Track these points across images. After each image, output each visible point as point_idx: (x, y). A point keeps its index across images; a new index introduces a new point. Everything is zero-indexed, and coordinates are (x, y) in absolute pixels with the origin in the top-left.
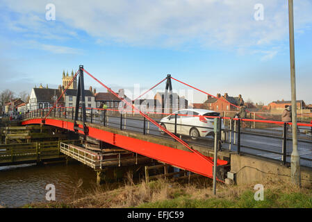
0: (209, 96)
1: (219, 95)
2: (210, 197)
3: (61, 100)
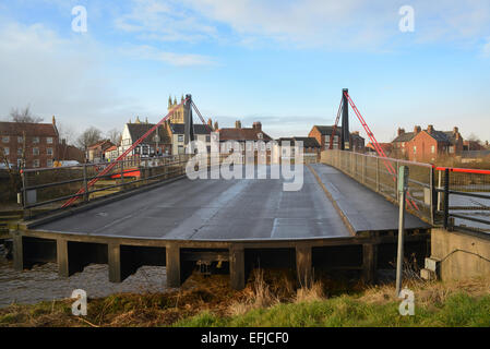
0: (401, 132)
1: (418, 129)
2: (391, 300)
3: (166, 141)
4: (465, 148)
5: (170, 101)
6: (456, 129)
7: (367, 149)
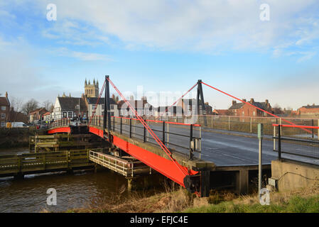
0: (234, 102)
1: (245, 101)
3: (84, 109)
4: (273, 113)
5: (86, 82)
6: (267, 101)
7: (214, 114)
